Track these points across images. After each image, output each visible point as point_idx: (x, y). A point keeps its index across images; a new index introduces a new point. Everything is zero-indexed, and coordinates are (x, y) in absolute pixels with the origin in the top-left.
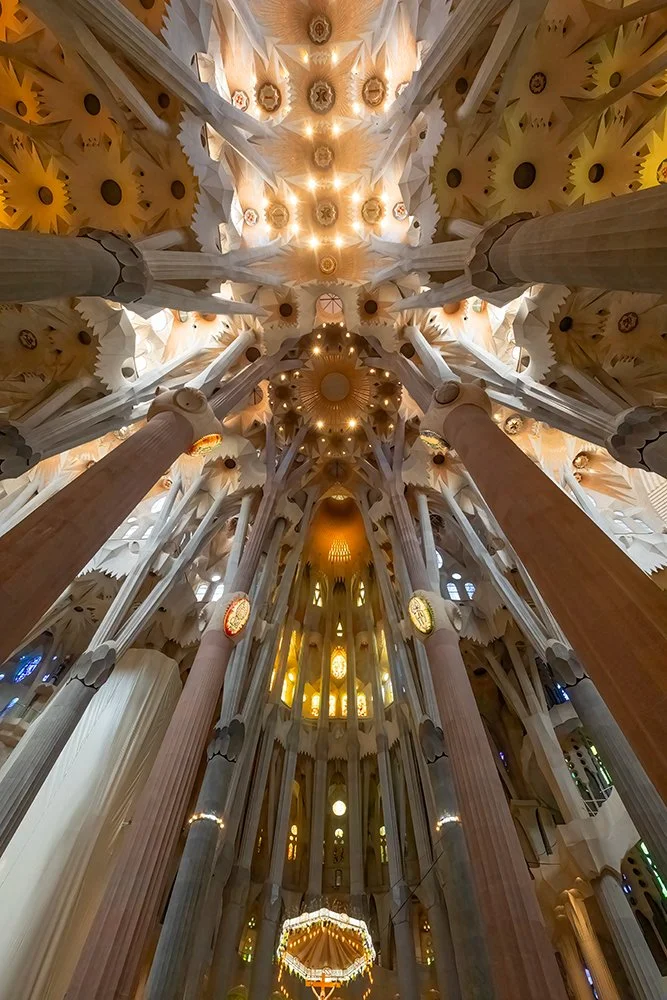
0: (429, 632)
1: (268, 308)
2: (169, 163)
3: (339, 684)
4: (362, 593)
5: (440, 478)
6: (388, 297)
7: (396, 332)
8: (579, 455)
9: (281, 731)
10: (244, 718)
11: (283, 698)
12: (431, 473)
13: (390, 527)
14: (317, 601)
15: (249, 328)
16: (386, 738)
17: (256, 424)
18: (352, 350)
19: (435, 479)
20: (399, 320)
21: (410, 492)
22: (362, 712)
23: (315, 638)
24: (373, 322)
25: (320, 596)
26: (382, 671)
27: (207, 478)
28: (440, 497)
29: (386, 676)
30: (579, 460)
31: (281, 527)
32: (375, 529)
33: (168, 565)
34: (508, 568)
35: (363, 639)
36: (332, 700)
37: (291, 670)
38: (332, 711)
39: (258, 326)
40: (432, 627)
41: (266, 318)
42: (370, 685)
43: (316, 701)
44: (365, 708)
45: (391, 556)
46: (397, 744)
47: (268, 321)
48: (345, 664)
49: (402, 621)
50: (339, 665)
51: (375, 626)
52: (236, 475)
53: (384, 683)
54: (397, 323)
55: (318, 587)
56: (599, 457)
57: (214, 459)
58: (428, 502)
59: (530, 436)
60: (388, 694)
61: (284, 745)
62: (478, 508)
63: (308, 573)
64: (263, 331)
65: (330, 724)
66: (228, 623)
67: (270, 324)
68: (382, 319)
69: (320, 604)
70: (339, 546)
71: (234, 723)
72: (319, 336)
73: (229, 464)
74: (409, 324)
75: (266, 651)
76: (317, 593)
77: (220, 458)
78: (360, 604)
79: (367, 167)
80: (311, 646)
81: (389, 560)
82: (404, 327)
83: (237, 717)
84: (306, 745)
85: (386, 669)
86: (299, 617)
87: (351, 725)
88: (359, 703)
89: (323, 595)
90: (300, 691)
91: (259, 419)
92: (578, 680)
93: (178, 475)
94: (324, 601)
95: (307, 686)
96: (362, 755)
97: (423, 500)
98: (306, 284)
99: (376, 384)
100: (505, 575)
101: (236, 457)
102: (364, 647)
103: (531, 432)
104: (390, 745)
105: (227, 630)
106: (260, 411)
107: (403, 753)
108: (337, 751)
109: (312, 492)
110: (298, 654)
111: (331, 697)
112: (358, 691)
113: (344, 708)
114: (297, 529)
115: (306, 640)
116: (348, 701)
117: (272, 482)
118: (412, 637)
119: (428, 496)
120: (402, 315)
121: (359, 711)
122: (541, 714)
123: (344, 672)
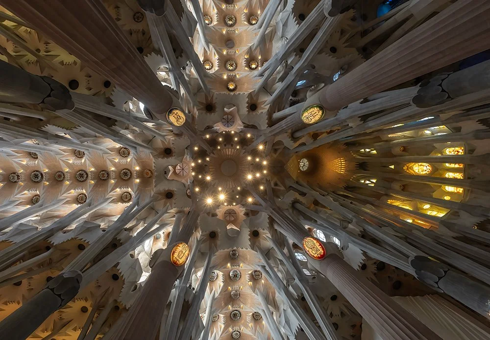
0: (321, 109)
1: (165, 205)
2: (69, 250)
3: (435, 170)
4: (368, 150)
5: (262, 106)
6: (159, 143)
7: (176, 138)
9: (468, 221)
11: (441, 215)
12: (260, 111)
13: (298, 135)
14: (372, 183)
15: (175, 216)
16: (478, 131)
17: (247, 214)
18: (208, 159)
19: (264, 109)
20: (169, 137)
21: (272, 123)
22: (461, 151)
23: (397, 186)
24: (173, 150)
25: (369, 181)
26: (422, 135)
27: (260, 249)
28: (274, 103)
29: (428, 132)
31: (298, 206)
35: (397, 150)
36: (450, 175)
37: (419, 205)
38: (459, 176)
39: (173, 211)
40: (317, 107)
41: (170, 206)
42: (435, 145)
43: (450, 189)
44: (457, 149)
47: (171, 206)
48: (420, 164)
49: (350, 125)
50: (421, 169)
51: (386, 141)
52: (261, 231)
53: (433, 134)
54: (171, 138)
55: (363, 181)
57: (250, 243)
58: (278, 112)
60: (441, 130)
61: (482, 219)
63: (352, 188)
64: (176, 209)
65: (469, 178)
66: (315, 255)
67: (173, 204)
68: (172, 146)
69: (374, 181)
70: (335, 166)
72: (200, 177)
73: (255, 234)
74: (172, 131)
75: (370, 228)
76: (367, 182)
77: (250, 240)
78: (375, 152)
79: (103, 156)
80: (403, 190)
81: (325, 135)
82: (174, 133)
85: (420, 133)
86: (378, 196)
87: (469, 161)
88: (452, 153)
89: (366, 178)
90: (438, 203)
91: (243, 212)
94: (373, 178)
95: (435, 195)
97: (277, 115)
98: (154, 185)
99: (225, 145)
101: (249, 230)
102: (405, 150)
104: (484, 127)
105: (319, 258)
106: (239, 211)
109: (289, 183)
110: (408, 201)
111: (447, 176)
112: (442, 154)
113: (457, 166)
114: (303, 194)
115: (398, 193)
116: (450, 163)
117: (266, 209)
118: (359, 117)
119: (275, 112)
120: (166, 135)
121: (460, 154)
122: (411, 6)
123: (427, 165)
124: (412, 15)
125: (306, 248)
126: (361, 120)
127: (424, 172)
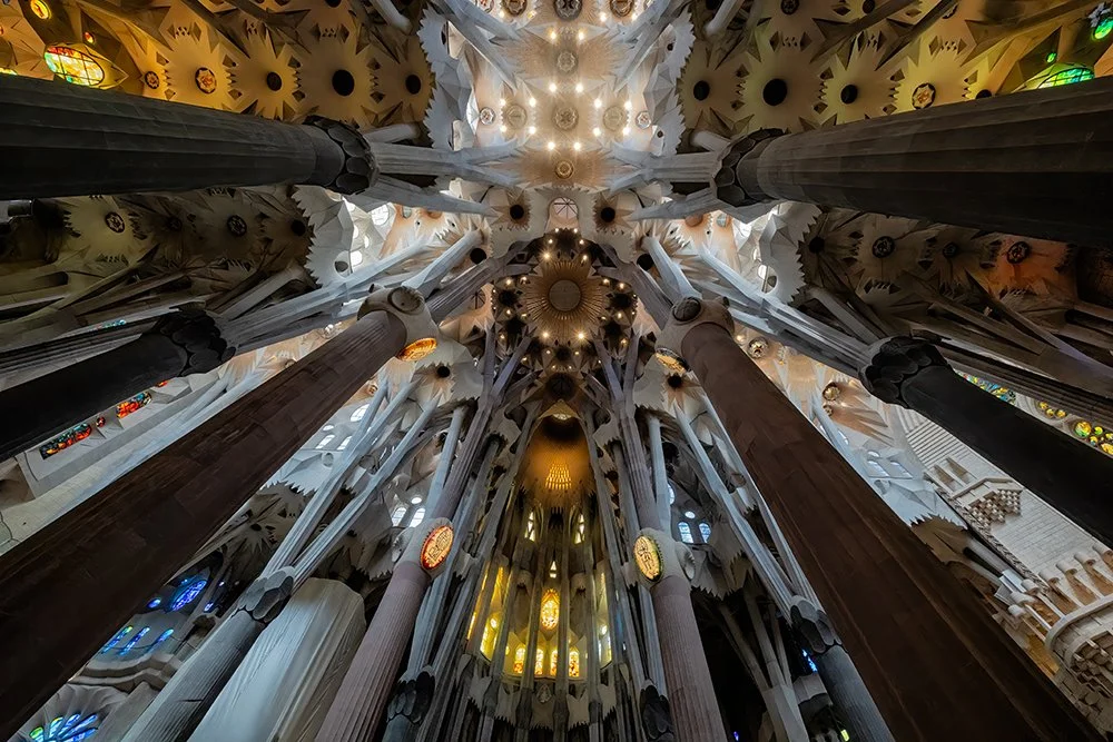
0: (657, 579)
1: (498, 209)
2: (406, 58)
3: (548, 635)
4: (582, 528)
5: (675, 401)
6: (626, 206)
7: (634, 241)
8: (830, 385)
9: (477, 689)
10: (435, 670)
11: (482, 649)
12: (666, 396)
13: (618, 454)
14: (530, 534)
15: (476, 228)
16: (601, 706)
17: (476, 330)
18: (585, 258)
19: (670, 404)
20: (637, 230)
21: (642, 415)
22: (574, 671)
23: (525, 578)
24: (609, 230)
25: (533, 528)
26: (601, 623)
27: (417, 386)
28: (675, 423)
29: (604, 630)
30: (829, 392)
31: (495, 446)
32: (600, 454)
33: (364, 481)
34: (749, 509)
35: (579, 581)
36: (540, 654)
37: (495, 614)
38: (539, 668)
39: (486, 227)
40: (660, 573)
41: (496, 219)
42: (584, 639)
43: (521, 654)
44: (577, 667)
45: (616, 487)
46: (613, 714)
47: (496, 222)
48: (557, 611)
49: (626, 564)
50: (550, 612)
51: (595, 567)
52: (449, 384)
53: (601, 637)
54: (636, 232)
55: (531, 517)
56: (852, 389)
57: (426, 366)
58: (661, 428)
59: (776, 362)
60: (606, 653)
61: (480, 706)
62: (717, 439)
63: (522, 501)
64: (490, 230)
65: (535, 683)
66: (426, 554)
67: (499, 225)
68: (619, 228)
69: (532, 538)
70: (558, 472)
71: (424, 675)
72: (551, 241)
73: (442, 372)
74: (648, 235)
75: (467, 591)
76: (530, 525)
77: (433, 365)
78: (578, 540)
79: (610, 74)
80: (519, 587)
81: (614, 491)
82: (642, 238)
83: (427, 669)
84: (506, 708)
85: (603, 620)
86: (508, 552)
87: (560, 688)
88: (571, 660)
89: (538, 528)
90: (503, 642)
91: (479, 325)
92: (828, 647)
93: (384, 382)
94: (537, 535)
95: (512, 635)
96: (570, 726)
97: (655, 425)
98: (540, 187)
99: (609, 296)
100: (746, 517)
101: (451, 364)
102: (580, 592)
103: (777, 357)
104: (605, 715)
105: (424, 561)
106: (481, 317)
107: (620, 725)
108: (542, 718)
109: (533, 409)
110: (503, 597)
111: (539, 650)
112: (571, 646)
113: (553, 665)
114: (513, 449)
115: (514, 580)
116: (558, 657)
117: (489, 395)
118: (636, 583)
119: (661, 421)
120: (641, 224)
121: (570, 670)
122: (783, 687)
123: (556, 622)
124: (771, 686)
125: (437, 535)
126: (631, 586)
127: (544, 618)
